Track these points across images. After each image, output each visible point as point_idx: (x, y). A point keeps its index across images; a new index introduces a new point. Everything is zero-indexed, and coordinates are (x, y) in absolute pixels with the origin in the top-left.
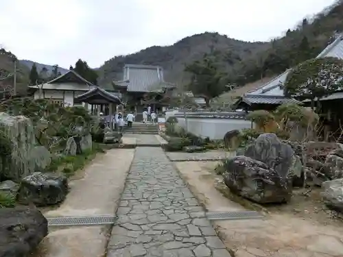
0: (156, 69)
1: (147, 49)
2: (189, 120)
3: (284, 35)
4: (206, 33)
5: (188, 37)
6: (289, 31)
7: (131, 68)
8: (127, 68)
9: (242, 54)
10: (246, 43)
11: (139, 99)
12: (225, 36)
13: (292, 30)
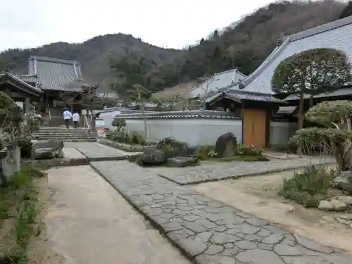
0: (73, 65)
1: (52, 44)
2: (149, 122)
3: (199, 43)
4: (120, 34)
5: (100, 36)
6: (203, 40)
7: (38, 60)
8: (33, 60)
9: (157, 60)
10: (160, 48)
11: (51, 99)
12: (140, 39)
13: (205, 39)
